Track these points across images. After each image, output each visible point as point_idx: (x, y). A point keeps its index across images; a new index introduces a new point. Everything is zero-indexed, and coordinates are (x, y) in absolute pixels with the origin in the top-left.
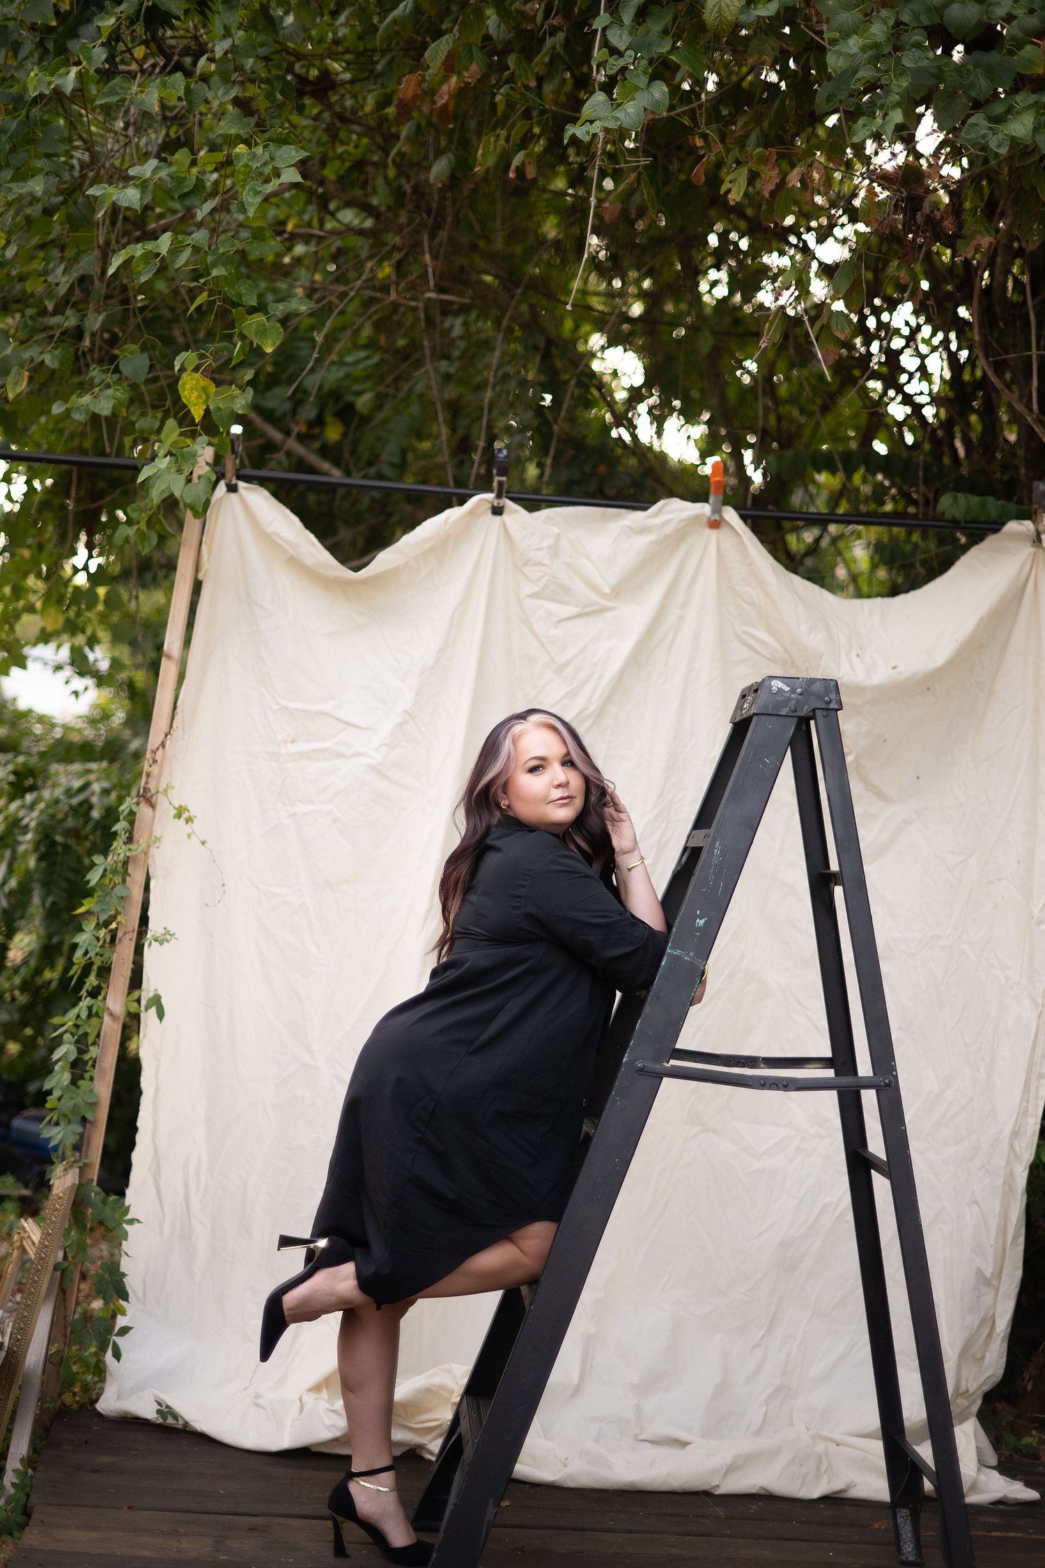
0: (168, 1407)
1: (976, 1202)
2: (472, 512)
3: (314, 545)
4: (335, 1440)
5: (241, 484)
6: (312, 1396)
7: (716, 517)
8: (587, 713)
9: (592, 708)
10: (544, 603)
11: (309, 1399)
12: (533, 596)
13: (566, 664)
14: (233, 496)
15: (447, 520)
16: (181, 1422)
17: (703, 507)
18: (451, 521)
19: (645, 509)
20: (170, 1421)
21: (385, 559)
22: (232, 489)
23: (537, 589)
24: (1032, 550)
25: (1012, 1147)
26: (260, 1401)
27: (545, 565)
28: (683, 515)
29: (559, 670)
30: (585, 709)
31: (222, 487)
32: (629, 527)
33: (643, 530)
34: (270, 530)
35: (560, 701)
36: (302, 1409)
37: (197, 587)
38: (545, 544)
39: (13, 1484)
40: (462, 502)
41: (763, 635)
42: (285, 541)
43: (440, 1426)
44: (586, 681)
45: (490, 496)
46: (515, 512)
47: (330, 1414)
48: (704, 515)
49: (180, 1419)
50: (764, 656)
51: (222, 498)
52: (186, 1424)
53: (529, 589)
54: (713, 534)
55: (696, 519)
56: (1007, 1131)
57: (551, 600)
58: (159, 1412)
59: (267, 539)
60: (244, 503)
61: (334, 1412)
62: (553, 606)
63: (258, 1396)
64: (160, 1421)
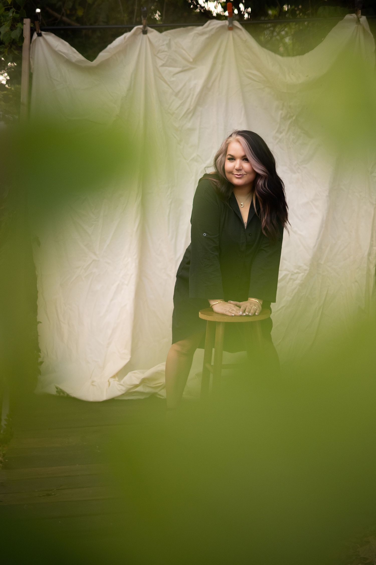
0: (60, 389)
1: (356, 281)
2: (134, 34)
3: (75, 53)
4: (123, 395)
5: (43, 33)
6: (113, 379)
7: (231, 26)
8: (190, 110)
9: (192, 108)
10: (167, 68)
11: (112, 380)
12: (163, 65)
13: (179, 92)
14: (41, 38)
15: (125, 37)
16: (66, 394)
17: (225, 22)
18: (127, 38)
19: (202, 25)
20: (62, 394)
21: (103, 55)
22: (40, 35)
23: (163, 62)
24: (356, 25)
25: (369, 259)
26: (94, 384)
27: (166, 51)
28: (218, 26)
29: (177, 95)
30: (189, 109)
31: (35, 35)
32: (198, 33)
33: (203, 34)
34: (57, 49)
35: (179, 107)
36: (109, 384)
37: (31, 76)
38: (165, 43)
39: (5, 425)
40: (130, 30)
41: (255, 72)
42: (64, 53)
43: (161, 385)
44: (188, 97)
45: (141, 26)
46: (152, 32)
47: (119, 386)
48: (226, 25)
49: (65, 393)
50: (255, 81)
51: (36, 39)
52: (68, 395)
53: (160, 63)
54: (231, 33)
55: (223, 27)
56: (366, 253)
57: (170, 66)
58: (57, 392)
59: (56, 53)
60: (45, 40)
61: (121, 385)
62: (171, 69)
63: (93, 382)
64: (58, 395)
